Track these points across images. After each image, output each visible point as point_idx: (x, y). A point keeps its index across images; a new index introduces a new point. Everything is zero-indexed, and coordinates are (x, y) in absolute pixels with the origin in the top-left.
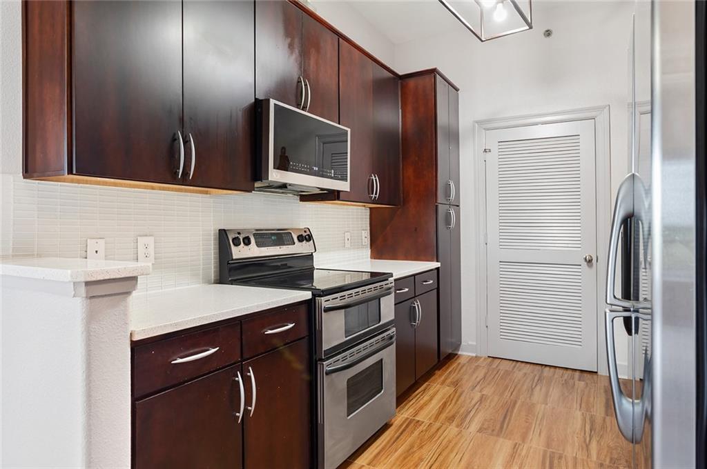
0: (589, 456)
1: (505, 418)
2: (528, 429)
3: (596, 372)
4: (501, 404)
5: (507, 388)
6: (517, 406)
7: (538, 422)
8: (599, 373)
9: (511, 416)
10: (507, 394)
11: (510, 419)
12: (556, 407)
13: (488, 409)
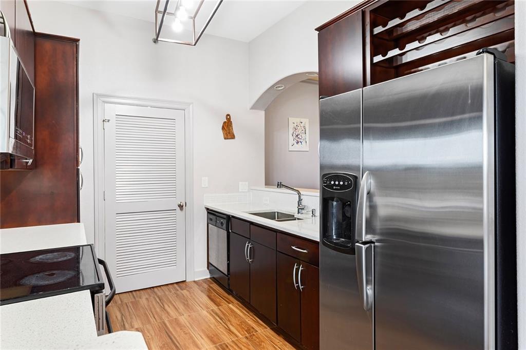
0: (237, 336)
1: (171, 339)
2: (191, 337)
3: (185, 281)
4: (157, 330)
5: (147, 316)
6: (168, 324)
7: (192, 330)
8: (187, 281)
9: (172, 334)
10: (152, 320)
11: (175, 338)
12: (189, 314)
13: (152, 338)
